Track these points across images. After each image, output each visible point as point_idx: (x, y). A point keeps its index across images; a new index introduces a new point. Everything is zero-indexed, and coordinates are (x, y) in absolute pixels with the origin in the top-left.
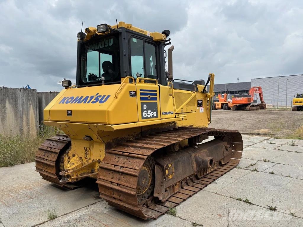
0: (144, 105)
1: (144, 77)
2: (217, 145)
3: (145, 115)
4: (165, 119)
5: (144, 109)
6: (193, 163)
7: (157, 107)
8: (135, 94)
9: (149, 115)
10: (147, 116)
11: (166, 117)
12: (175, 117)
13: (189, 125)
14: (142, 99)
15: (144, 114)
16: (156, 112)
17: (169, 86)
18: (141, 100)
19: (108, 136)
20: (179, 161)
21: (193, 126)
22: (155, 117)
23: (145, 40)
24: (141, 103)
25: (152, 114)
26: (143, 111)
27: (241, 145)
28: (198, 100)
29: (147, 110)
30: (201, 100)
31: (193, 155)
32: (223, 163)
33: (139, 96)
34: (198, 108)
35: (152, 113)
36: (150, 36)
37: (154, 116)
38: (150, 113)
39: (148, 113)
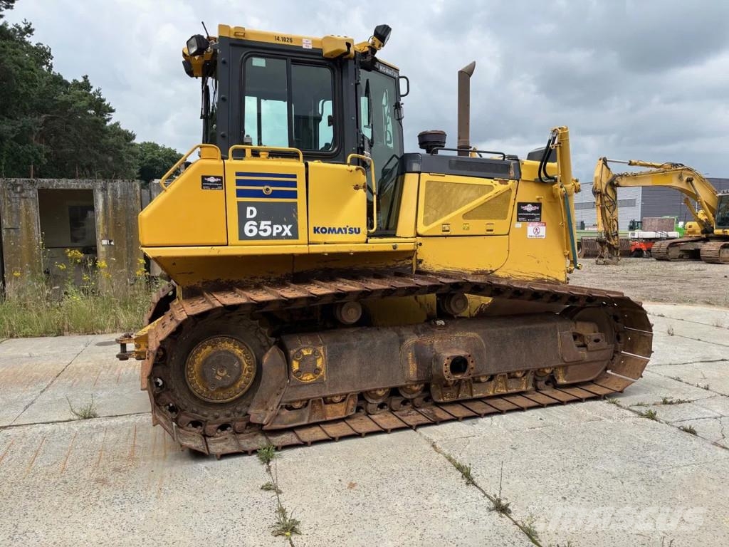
0: (249, 209)
1: (289, 147)
2: (533, 326)
3: (251, 231)
4: (325, 243)
5: (248, 216)
6: (407, 359)
7: (297, 216)
8: (221, 182)
9: (265, 231)
10: (258, 233)
11: (327, 241)
12: (367, 242)
13: (476, 270)
14: (240, 193)
15: (247, 228)
16: (290, 226)
17: (349, 165)
18: (237, 196)
19: (191, 273)
20: (349, 347)
21: (492, 272)
22: (287, 237)
23: (293, 58)
24: (238, 202)
25: (278, 229)
26: (242, 220)
27: (648, 337)
28: (520, 204)
29: (258, 219)
30: (539, 205)
31: (411, 340)
32: (561, 381)
33: (231, 187)
34: (519, 225)
35: (275, 227)
36: (310, 47)
37: (284, 234)
38: (269, 229)
39: (262, 227)
